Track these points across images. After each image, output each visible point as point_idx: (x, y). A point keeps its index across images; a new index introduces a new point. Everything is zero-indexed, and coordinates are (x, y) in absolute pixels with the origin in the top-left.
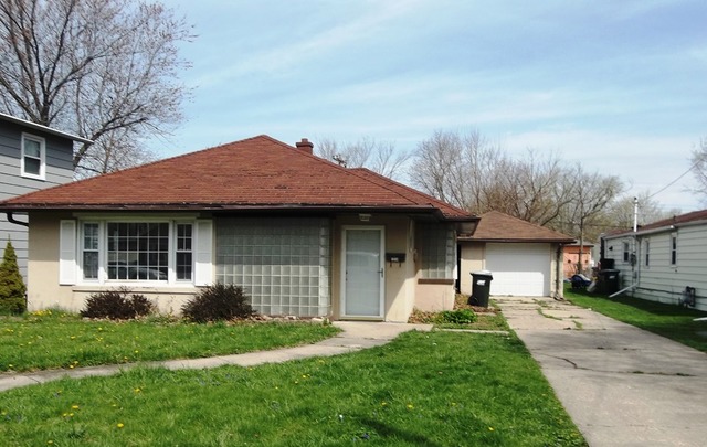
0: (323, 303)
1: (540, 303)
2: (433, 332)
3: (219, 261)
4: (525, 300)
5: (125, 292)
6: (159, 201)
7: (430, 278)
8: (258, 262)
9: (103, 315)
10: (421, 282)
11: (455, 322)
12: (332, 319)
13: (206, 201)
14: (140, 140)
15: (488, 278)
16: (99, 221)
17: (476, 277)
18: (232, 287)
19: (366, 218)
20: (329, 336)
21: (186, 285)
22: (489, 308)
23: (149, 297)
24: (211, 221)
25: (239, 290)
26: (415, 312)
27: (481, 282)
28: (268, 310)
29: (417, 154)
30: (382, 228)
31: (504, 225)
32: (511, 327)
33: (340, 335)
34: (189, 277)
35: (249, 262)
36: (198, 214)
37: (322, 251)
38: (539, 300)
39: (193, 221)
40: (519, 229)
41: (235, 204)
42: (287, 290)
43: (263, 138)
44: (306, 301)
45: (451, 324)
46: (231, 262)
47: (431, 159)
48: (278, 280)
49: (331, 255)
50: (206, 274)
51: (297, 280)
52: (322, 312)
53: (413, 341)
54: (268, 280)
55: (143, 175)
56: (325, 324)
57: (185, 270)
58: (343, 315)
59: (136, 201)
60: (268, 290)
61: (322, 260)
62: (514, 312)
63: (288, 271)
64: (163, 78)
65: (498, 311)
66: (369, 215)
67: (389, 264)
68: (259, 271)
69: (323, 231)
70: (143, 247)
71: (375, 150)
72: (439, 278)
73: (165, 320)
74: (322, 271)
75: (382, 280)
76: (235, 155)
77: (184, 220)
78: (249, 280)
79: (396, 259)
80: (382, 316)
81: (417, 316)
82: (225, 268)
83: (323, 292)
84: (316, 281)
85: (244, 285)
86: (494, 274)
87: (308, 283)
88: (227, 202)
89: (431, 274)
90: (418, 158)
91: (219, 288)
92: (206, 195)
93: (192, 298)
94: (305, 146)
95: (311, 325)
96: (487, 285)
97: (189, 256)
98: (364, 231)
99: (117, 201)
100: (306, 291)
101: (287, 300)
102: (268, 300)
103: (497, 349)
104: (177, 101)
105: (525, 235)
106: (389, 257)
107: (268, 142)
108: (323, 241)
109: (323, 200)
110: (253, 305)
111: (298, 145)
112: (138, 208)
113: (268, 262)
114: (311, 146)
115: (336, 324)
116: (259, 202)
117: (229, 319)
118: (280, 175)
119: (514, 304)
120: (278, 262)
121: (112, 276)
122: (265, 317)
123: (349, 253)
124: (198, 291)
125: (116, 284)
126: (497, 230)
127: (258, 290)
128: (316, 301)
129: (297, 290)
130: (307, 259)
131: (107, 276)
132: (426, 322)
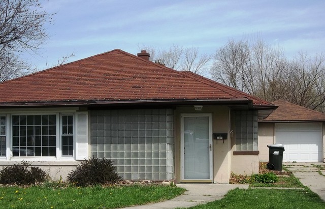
0: (169, 170)
1: (317, 166)
2: (250, 190)
3: (93, 142)
4: (306, 165)
5: (27, 165)
6: (50, 99)
7: (242, 150)
8: (122, 142)
9: (12, 182)
10: (235, 153)
11: (263, 182)
12: (176, 182)
13: (84, 99)
14: (16, 53)
15: (281, 150)
16: (7, 114)
17: (272, 149)
18: (104, 160)
19: (199, 108)
20: (179, 195)
21: (69, 159)
22: (283, 171)
23: (43, 169)
24: (87, 113)
25: (109, 162)
26: (232, 176)
27: (276, 153)
28: (129, 176)
29: (216, 58)
30: (210, 115)
31: (288, 110)
32: (305, 185)
33: (185, 193)
34: (71, 154)
35: (115, 142)
36: (78, 108)
37: (168, 133)
38: (316, 164)
39: (74, 113)
40: (299, 113)
41: (105, 100)
42: (143, 162)
43: (117, 51)
44: (157, 169)
45: (261, 184)
46: (102, 142)
47: (227, 62)
48: (136, 154)
49: (174, 136)
50: (83, 151)
51: (157, 154)
52: (169, 177)
53: (241, 196)
54: (129, 155)
55: (35, 80)
56: (171, 185)
57: (68, 149)
58: (183, 179)
59: (33, 100)
60: (129, 162)
61: (168, 140)
62: (301, 174)
63: (143, 148)
64: (31, 7)
65: (290, 173)
66: (202, 106)
67: (215, 141)
68: (123, 148)
69: (168, 118)
70: (38, 133)
71: (183, 55)
72: (249, 150)
73: (58, 185)
74: (168, 147)
75: (211, 153)
76: (99, 64)
77: (67, 112)
78: (115, 154)
79: (221, 138)
80: (211, 179)
81: (234, 179)
82: (98, 147)
83: (169, 163)
84: (164, 154)
85: (112, 158)
86: (285, 146)
87: (144, 156)
88: (99, 99)
89: (243, 147)
90: (217, 61)
91: (94, 161)
92: (83, 94)
93: (74, 169)
94: (144, 55)
95: (163, 186)
96: (281, 155)
97: (71, 138)
98: (197, 118)
99: (20, 100)
100: (157, 162)
101: (143, 169)
102: (129, 169)
103: (302, 200)
104: (40, 24)
105: (304, 117)
106: (215, 136)
107: (121, 54)
108: (168, 125)
109: (168, 96)
110: (119, 173)
111: (139, 55)
112: (36, 105)
113: (129, 142)
114: (148, 55)
115: (178, 185)
116: (122, 98)
117: (103, 183)
118: (134, 78)
119: (299, 168)
120: (136, 142)
121: (15, 154)
122: (128, 181)
123: (186, 132)
124: (79, 164)
125: (19, 160)
126: (283, 114)
127: (122, 162)
128: (165, 169)
129: (150, 162)
130: (157, 139)
131: (12, 154)
132: (243, 182)
